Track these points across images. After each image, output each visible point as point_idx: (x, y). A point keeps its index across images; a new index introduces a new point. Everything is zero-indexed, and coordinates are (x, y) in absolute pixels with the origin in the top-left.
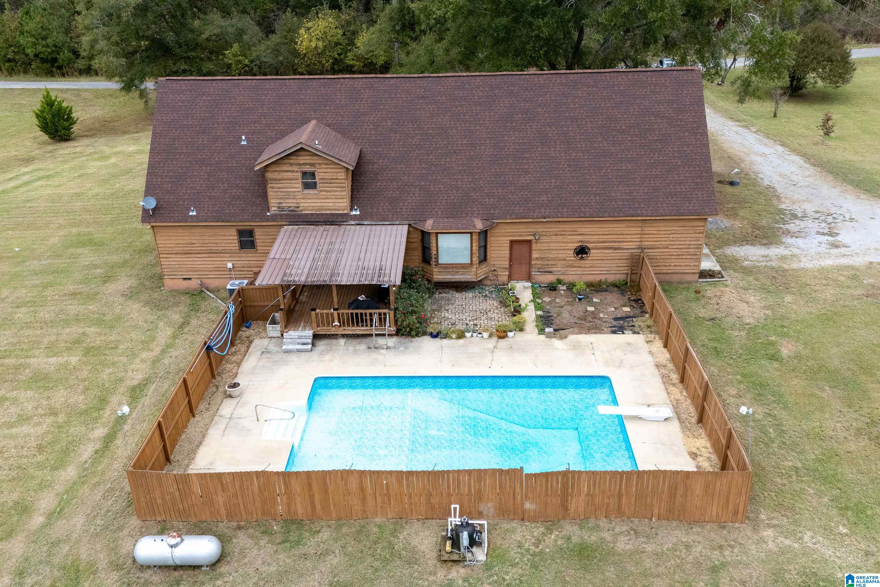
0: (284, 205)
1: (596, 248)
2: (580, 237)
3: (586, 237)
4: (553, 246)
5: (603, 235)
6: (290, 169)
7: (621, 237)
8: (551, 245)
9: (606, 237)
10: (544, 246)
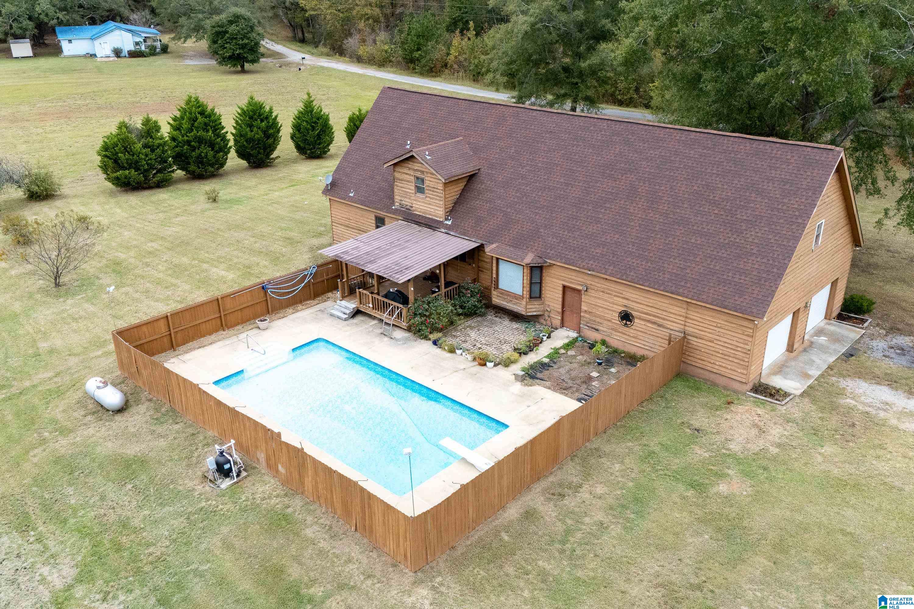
0: (403, 202)
1: (640, 318)
2: (625, 302)
3: (630, 303)
4: (600, 302)
5: (647, 305)
6: (408, 172)
7: (664, 313)
8: (598, 301)
9: (650, 309)
10: (593, 301)
